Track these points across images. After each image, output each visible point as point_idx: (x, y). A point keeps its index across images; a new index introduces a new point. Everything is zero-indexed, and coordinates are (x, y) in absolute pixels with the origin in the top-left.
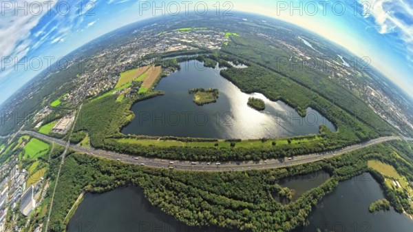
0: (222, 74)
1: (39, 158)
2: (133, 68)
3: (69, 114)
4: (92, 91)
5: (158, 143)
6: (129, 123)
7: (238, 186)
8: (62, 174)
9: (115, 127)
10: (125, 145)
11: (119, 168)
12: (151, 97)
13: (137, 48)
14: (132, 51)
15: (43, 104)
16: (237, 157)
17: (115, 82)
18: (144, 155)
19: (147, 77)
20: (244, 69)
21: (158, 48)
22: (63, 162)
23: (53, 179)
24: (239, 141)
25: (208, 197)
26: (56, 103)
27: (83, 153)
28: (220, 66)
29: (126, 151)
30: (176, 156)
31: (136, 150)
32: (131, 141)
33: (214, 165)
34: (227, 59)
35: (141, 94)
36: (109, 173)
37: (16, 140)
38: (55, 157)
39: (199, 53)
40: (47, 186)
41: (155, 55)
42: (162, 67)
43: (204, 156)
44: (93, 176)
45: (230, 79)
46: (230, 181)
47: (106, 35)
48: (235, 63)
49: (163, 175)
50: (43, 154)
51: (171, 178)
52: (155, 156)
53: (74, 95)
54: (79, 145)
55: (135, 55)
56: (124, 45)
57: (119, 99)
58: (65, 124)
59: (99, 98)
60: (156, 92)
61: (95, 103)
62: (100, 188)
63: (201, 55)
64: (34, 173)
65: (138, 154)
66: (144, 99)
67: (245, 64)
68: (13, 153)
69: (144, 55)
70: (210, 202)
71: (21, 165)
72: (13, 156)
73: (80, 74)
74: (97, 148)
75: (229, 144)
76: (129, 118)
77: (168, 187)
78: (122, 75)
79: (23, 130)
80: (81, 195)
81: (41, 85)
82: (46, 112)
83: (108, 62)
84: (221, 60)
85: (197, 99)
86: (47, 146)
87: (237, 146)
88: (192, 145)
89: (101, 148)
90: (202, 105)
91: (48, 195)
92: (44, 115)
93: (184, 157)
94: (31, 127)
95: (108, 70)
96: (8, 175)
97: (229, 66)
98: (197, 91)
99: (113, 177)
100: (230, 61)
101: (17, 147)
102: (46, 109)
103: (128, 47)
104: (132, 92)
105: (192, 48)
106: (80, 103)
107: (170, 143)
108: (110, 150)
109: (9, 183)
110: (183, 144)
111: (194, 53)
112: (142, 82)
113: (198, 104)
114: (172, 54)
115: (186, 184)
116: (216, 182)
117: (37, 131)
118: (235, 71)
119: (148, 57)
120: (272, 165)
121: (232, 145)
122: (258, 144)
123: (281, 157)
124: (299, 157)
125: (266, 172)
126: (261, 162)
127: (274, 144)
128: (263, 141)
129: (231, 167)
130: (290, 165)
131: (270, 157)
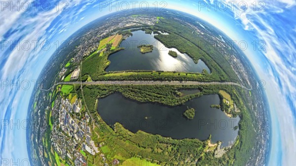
0: (155, 37)
1: (71, 92)
2: (107, 37)
3: (77, 68)
4: (85, 53)
5: (124, 74)
6: (108, 66)
7: (160, 90)
8: (84, 95)
9: (102, 69)
10: (108, 77)
11: (109, 87)
12: (117, 51)
13: (108, 27)
14: (106, 28)
15: (61, 67)
16: (161, 79)
17: (97, 46)
18: (118, 80)
19: (114, 41)
20: (167, 35)
21: (120, 25)
22: (82, 90)
23: (81, 98)
24: (163, 72)
25: (148, 93)
26: (68, 65)
27: (90, 84)
28: (154, 33)
29: (110, 79)
30: (133, 79)
31: (114, 78)
32: (111, 75)
33: (151, 82)
34: (158, 30)
35: (112, 50)
36: (105, 90)
37: (55, 88)
38: (78, 90)
39: (143, 27)
40: (80, 101)
41: (118, 29)
42: (123, 35)
43: (146, 78)
44: (99, 92)
45: (159, 40)
46: (157, 88)
47: (91, 23)
48: (162, 32)
49: (129, 87)
50: (71, 90)
51: (133, 88)
52: (124, 80)
53: (76, 58)
54: (86, 81)
55: (107, 30)
56: (101, 26)
57: (101, 55)
58: (76, 74)
59: (90, 56)
60: (119, 49)
61: (89, 59)
62: (103, 96)
63: (144, 28)
64: (71, 99)
65: (116, 80)
66: (114, 53)
67: (168, 33)
68: (57, 95)
69: (112, 29)
70: (149, 95)
71: (64, 98)
73: (78, 46)
74: (96, 81)
75: (158, 73)
76: (108, 64)
77: (131, 91)
78: (101, 42)
79: (56, 83)
80: (97, 100)
81: (57, 58)
82: (64, 71)
83: (92, 36)
84: (155, 30)
85: (142, 50)
86: (71, 86)
87: (162, 74)
88: (140, 74)
89: (98, 80)
90: (144, 53)
91: (83, 104)
92: (64, 73)
93: (137, 79)
94: (60, 80)
95: (93, 40)
96: (60, 104)
97: (159, 33)
98: (142, 46)
99: (107, 91)
100: (160, 30)
101: (57, 91)
102: (64, 69)
103: (103, 26)
104: (107, 50)
105: (139, 24)
106: (81, 61)
107: (130, 73)
108: (102, 80)
109: (63, 106)
110: (136, 73)
111: (140, 27)
112: (112, 44)
113: (143, 53)
114: (128, 28)
115: (139, 89)
116: (151, 88)
117: (63, 81)
118: (162, 36)
119: (114, 31)
120: (176, 83)
121: (160, 74)
122: (171, 74)
123: (181, 80)
124: (189, 82)
125: (173, 86)
126: (172, 82)
127: (179, 74)
128: (174, 72)
129: (158, 83)
130: (184, 84)
131: (176, 80)
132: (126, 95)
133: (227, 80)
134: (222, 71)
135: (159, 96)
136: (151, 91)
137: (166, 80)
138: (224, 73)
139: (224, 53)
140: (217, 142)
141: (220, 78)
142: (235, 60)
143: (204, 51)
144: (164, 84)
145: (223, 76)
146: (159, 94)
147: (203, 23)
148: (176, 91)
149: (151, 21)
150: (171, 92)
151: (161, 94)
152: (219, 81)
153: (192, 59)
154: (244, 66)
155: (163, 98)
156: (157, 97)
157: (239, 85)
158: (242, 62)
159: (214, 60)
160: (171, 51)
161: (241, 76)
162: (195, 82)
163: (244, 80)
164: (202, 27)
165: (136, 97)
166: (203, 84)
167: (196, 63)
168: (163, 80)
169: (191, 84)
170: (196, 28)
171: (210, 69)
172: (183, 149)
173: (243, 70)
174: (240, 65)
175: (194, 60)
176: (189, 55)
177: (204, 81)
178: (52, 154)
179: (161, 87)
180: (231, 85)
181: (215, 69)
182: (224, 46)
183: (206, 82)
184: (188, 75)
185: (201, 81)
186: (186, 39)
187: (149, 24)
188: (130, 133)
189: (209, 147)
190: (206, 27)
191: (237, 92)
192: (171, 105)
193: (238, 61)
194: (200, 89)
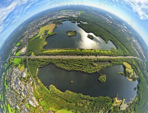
0: (78, 25)
1: (20, 63)
2: (45, 25)
3: (24, 47)
4: (30, 36)
5: (57, 51)
6: (46, 45)
7: (82, 62)
8: (29, 65)
9: (41, 47)
10: (46, 53)
11: (46, 60)
12: (52, 35)
13: (46, 18)
14: (44, 19)
15: (14, 46)
16: (82, 54)
17: (38, 32)
18: (53, 55)
19: (50, 28)
20: (86, 24)
21: (54, 17)
22: (28, 62)
23: (27, 67)
24: (84, 49)
25: (73, 64)
26: (18, 44)
27: (33, 58)
28: (77, 23)
29: (47, 54)
30: (63, 54)
31: (50, 54)
32: (48, 51)
33: (75, 56)
34: (80, 20)
35: (48, 35)
36: (44, 62)
37: (9, 60)
38: (25, 61)
39: (69, 18)
40: (26, 69)
41: (53, 20)
42: (56, 24)
43: (72, 54)
44: (39, 63)
45: (81, 27)
46: (80, 61)
47: (34, 16)
48: (83, 22)
49: (60, 60)
51: (62, 61)
52: (57, 55)
53: (24, 39)
54: (31, 56)
55: (45, 21)
56: (41, 18)
57: (41, 38)
58: (23, 50)
59: (34, 38)
60: (54, 33)
61: (32, 41)
62: (42, 66)
63: (70, 19)
64: (20, 67)
65: (51, 55)
66: (50, 36)
67: (87, 22)
68: (10, 65)
69: (49, 20)
70: (74, 65)
71: (15, 67)
72: (11, 65)
73: (25, 31)
74: (37, 55)
75: (80, 50)
76: (45, 44)
77: (62, 63)
78: (41, 29)
79: (10, 57)
80: (38, 69)
81: (11, 39)
82: (16, 48)
83: (35, 25)
84: (78, 21)
85: (69, 34)
86: (20, 59)
87: (83, 51)
88: (68, 51)
89: (38, 55)
90: (71, 37)
91: (28, 71)
92: (15, 50)
93: (66, 54)
94: (12, 55)
95: (35, 28)
96: (12, 71)
97: (81, 23)
98: (69, 32)
99: (45, 62)
100: (81, 21)
101: (11, 62)
102: (15, 47)
103: (43, 18)
104: (45, 34)
105: (67, 17)
106: (27, 42)
107: (60, 51)
108: (42, 55)
109: (15, 72)
110: (65, 51)
111: (68, 18)
112: (48, 30)
113: (70, 36)
114: (59, 19)
115: (67, 61)
116: (76, 61)
117: (15, 55)
118: (83, 24)
119: (50, 21)
120: (93, 57)
121: (81, 51)
122: (90, 51)
123: (96, 55)
124: (102, 56)
125: (91, 59)
126: (90, 56)
127: (95, 51)
128: (92, 50)
129: (80, 57)
130: (99, 58)
131: (93, 55)
132: (58, 65)
133: (129, 55)
134: (125, 49)
135: (81, 66)
136: (76, 63)
137: (86, 55)
138: (126, 50)
139: (126, 36)
140: (122, 99)
141: (124, 53)
142: (134, 41)
143: (112, 34)
144: (84, 58)
145: (125, 52)
146: (81, 65)
147: (111, 15)
148: (93, 63)
149: (75, 14)
150: (90, 63)
151: (82, 65)
152: (123, 56)
153: (104, 40)
154: (140, 44)
155: (84, 68)
156: (79, 67)
157: (137, 58)
158: (139, 42)
159: (119, 41)
160: (89, 35)
161: (138, 52)
162: (106, 56)
163: (141, 54)
164: (110, 18)
165: (65, 67)
166: (112, 57)
167: (107, 43)
168: (84, 55)
169: (104, 58)
170: (106, 19)
171: (117, 47)
172: (98, 104)
173: (140, 48)
174: (137, 44)
175: (105, 41)
176: (101, 37)
177: (112, 56)
178: (6, 106)
179: (83, 60)
180: (132, 58)
181: (120, 47)
182: (126, 31)
183: (114, 56)
184: (101, 51)
185: (110, 56)
186: (100, 26)
187: (74, 16)
188: (60, 92)
189: (116, 103)
190: (113, 18)
191: (136, 63)
192: (89, 72)
193: (137, 41)
194: (110, 61)
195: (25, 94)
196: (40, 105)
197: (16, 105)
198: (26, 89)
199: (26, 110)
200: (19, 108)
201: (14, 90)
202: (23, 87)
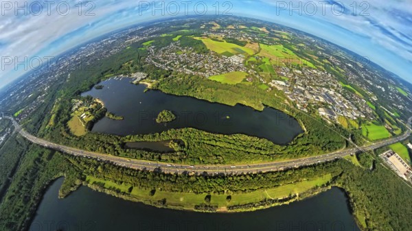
1: (360, 129)
8: (331, 130)
23: (332, 126)
36: (304, 145)
40: (329, 122)
44: (312, 139)
52: (285, 171)
62: (300, 136)
64: (348, 122)
80: (305, 129)
91: (322, 120)
93: (259, 175)
96: (359, 110)
99: (300, 144)
109: (350, 109)
140: (137, 84)
151: (209, 144)
155: (206, 139)
156: (216, 141)
165: (249, 139)
195: (299, 89)
196: (266, 84)
197: (303, 73)
198: (302, 95)
199: (284, 73)
200: (296, 71)
201: (321, 86)
202: (309, 96)
